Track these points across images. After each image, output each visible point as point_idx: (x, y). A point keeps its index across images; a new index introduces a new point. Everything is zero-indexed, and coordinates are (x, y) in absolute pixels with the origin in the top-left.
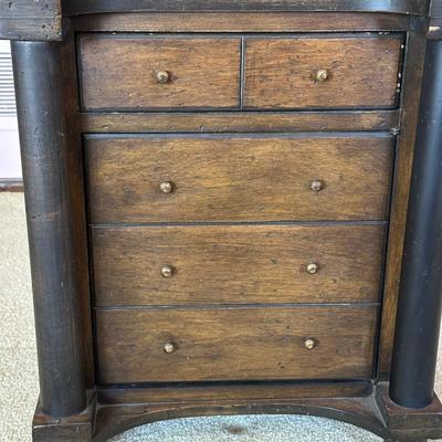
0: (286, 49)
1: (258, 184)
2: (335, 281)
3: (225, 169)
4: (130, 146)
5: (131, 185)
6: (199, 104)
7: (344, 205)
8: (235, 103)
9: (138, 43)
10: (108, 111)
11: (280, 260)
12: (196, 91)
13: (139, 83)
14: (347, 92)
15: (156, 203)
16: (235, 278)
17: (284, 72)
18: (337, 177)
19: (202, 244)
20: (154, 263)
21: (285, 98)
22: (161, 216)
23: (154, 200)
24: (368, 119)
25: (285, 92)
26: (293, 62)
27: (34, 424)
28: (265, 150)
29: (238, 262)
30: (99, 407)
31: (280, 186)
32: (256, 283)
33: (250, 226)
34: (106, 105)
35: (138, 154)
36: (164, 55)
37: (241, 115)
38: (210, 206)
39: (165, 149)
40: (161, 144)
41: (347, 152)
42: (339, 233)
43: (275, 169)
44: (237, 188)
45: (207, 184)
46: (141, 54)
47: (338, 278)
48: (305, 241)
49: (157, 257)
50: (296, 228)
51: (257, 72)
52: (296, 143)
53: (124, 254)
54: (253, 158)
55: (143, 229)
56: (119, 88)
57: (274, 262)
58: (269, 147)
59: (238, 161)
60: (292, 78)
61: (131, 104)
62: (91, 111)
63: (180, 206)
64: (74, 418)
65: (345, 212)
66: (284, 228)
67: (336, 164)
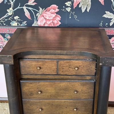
0: (68, 63)
1: (62, 91)
2: (81, 112)
3: (54, 88)
4: (31, 84)
5: (32, 91)
6: (48, 74)
7: (83, 96)
8: (56, 74)
9: (33, 61)
11: (67, 107)
12: (47, 71)
13: (34, 69)
14: (83, 72)
15: (38, 95)
16: (57, 111)
17: (67, 67)
18: (81, 90)
19: (49, 104)
20: (38, 108)
21: (68, 73)
22: (39, 98)
23: (37, 94)
24: (88, 78)
25: (68, 71)
26: (70, 65)
28: (63, 84)
29: (58, 107)
31: (67, 92)
32: (62, 112)
33: (60, 100)
34: (26, 73)
35: (33, 85)
36: (39, 63)
37: (58, 76)
38: (51, 96)
39: (39, 84)
40: (38, 83)
41: (83, 85)
42: (82, 102)
43: (66, 88)
44: (57, 92)
45: (50, 91)
46: (34, 63)
47: (82, 111)
48: (74, 103)
49: (38, 106)
50: (71, 101)
51: (61, 67)
52: (71, 83)
53: (31, 106)
54: (60, 86)
55: (35, 100)
56: (29, 70)
57: (66, 108)
58: (64, 84)
59: (57, 87)
60: (70, 69)
61: (32, 73)
63: (44, 96)
65: (83, 97)
66: (68, 101)
67: (80, 87)
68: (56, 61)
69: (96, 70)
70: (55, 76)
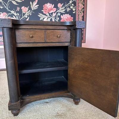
0: (53, 32)
6: (38, 42)
8: (44, 41)
9: (26, 30)
10: (21, 43)
12: (37, 39)
13: (27, 38)
17: (52, 36)
25: (53, 39)
26: (54, 34)
27: (8, 105)
30: (21, 101)
34: (21, 42)
36: (31, 33)
46: (27, 32)
51: (48, 36)
56: (23, 39)
60: (54, 37)
61: (25, 42)
62: (18, 43)
64: (17, 103)
68: (44, 30)
69: (71, 37)
70: (44, 43)
